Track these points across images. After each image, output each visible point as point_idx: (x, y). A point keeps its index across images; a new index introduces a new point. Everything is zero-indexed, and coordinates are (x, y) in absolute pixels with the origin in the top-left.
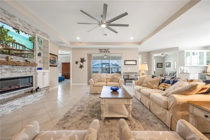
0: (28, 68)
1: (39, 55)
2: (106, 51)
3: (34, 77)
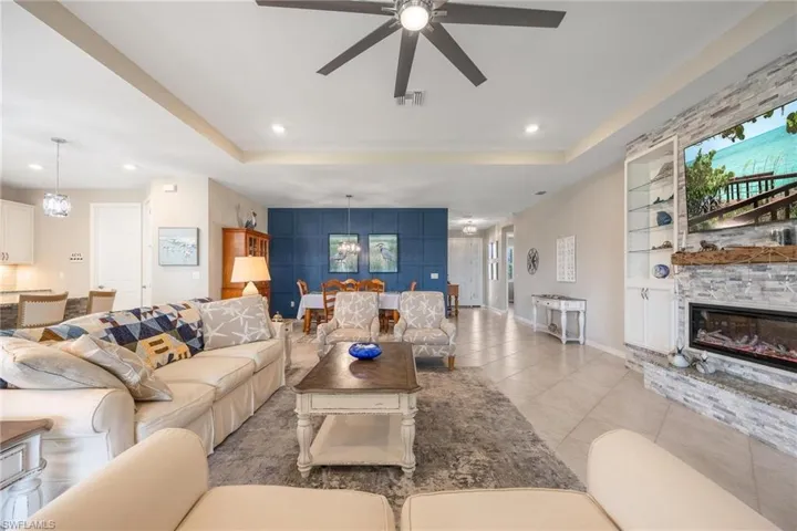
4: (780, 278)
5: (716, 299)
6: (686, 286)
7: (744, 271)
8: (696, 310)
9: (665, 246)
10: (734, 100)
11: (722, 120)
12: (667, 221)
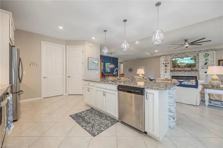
0: (193, 72)
1: (206, 64)
3: (197, 77)
4: (182, 73)
5: (175, 75)
7: (179, 72)
8: (172, 76)
9: (166, 69)
10: (178, 55)
11: (176, 56)
12: (166, 66)
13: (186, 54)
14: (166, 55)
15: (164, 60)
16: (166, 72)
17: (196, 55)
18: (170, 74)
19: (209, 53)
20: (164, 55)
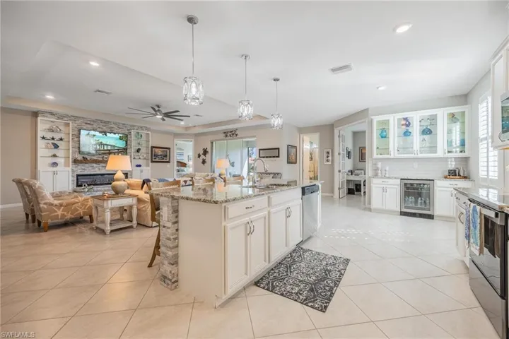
1: (138, 151)
2: (233, 134)
3: (129, 174)
5: (86, 173)
6: (75, 169)
7: (95, 165)
8: (78, 176)
9: (54, 156)
10: (92, 123)
11: (89, 126)
12: (56, 146)
13: (110, 126)
14: (61, 117)
15: (47, 126)
16: (55, 164)
17: (126, 132)
18: (73, 171)
19: (143, 132)
20: (52, 114)
